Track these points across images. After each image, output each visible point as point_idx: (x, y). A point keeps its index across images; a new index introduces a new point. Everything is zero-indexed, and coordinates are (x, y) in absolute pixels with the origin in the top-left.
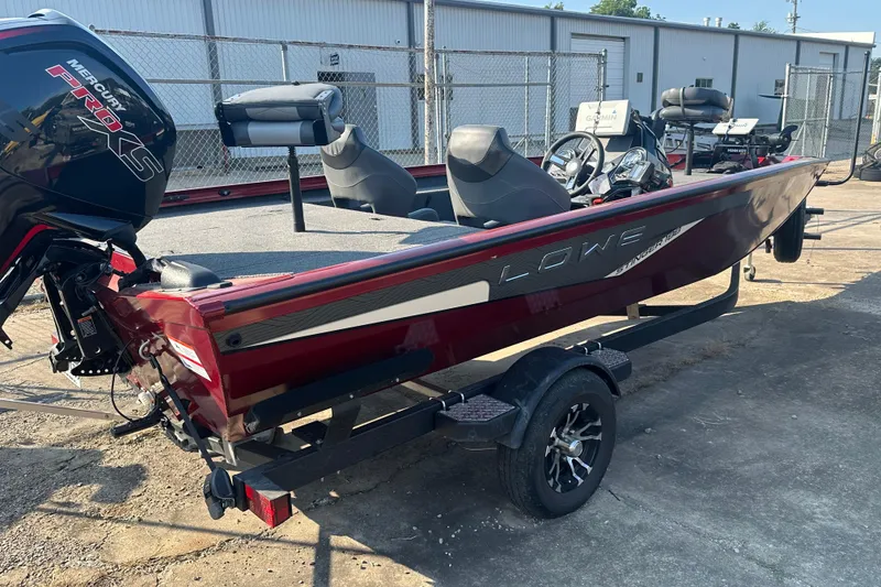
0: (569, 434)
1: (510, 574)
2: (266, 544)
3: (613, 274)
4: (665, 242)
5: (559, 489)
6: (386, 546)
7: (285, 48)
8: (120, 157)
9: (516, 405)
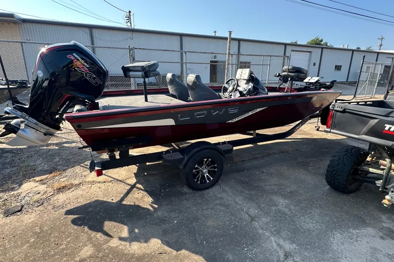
0: (205, 167)
1: (174, 203)
2: (121, 183)
3: (230, 121)
4: (250, 113)
5: (199, 182)
6: (147, 189)
7: (186, 53)
8: (88, 79)
9: (184, 156)
